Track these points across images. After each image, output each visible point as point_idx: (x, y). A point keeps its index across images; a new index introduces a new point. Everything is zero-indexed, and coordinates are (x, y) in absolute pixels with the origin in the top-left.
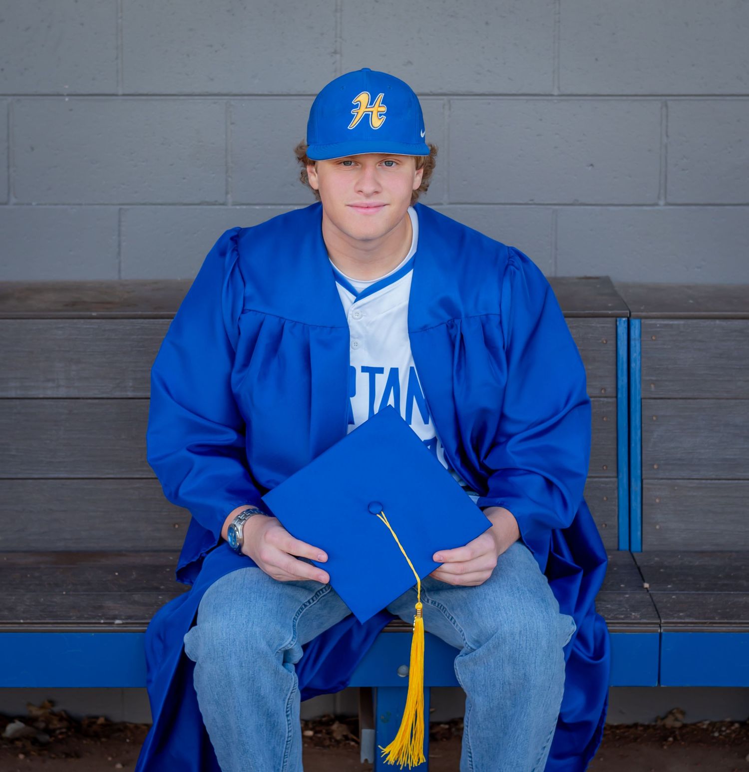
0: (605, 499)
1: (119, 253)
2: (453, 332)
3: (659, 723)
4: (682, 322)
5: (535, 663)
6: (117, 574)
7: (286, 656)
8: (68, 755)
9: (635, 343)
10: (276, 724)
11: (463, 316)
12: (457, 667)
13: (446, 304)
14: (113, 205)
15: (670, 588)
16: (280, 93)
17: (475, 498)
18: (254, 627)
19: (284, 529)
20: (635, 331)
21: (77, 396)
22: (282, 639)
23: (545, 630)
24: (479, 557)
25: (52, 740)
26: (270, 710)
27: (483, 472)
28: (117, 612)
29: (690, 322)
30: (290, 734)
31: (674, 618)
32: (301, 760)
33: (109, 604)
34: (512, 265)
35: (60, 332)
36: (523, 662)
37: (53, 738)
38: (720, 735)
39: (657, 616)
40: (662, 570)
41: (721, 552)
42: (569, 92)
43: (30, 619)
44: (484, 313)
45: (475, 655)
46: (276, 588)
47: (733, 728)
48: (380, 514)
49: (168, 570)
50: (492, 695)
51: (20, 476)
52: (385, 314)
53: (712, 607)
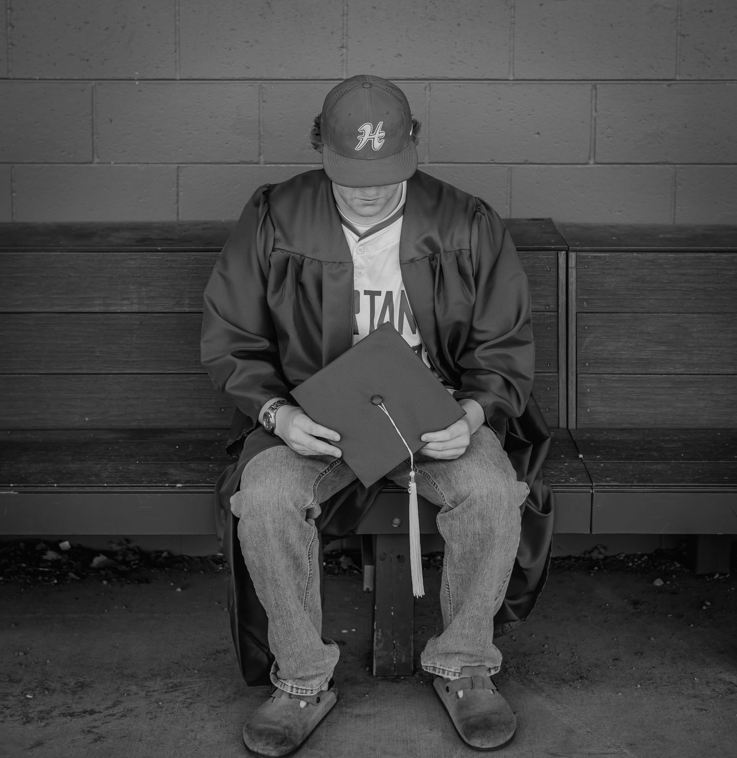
0: (548, 389)
1: (177, 201)
2: (434, 263)
3: (587, 556)
4: (608, 254)
5: (499, 519)
6: (177, 447)
7: (308, 513)
8: (140, 581)
9: (572, 271)
10: (300, 565)
11: (442, 251)
12: (439, 521)
13: (429, 242)
14: (173, 164)
15: (598, 458)
16: (300, 78)
17: (451, 391)
18: (284, 492)
19: (307, 416)
20: (572, 262)
21: (146, 311)
22: (306, 501)
23: (506, 494)
24: (456, 437)
25: (128, 569)
26: (296, 555)
27: (457, 370)
28: (178, 478)
29: (614, 254)
30: (311, 572)
31: (602, 482)
32: (319, 591)
33: (172, 471)
34: (479, 212)
35: (133, 262)
36: (490, 518)
37: (129, 568)
38: (633, 565)
39: (590, 480)
40: (592, 444)
41: (637, 429)
42: (521, 78)
43: (111, 483)
44: (458, 248)
45: (452, 513)
46: (300, 461)
47: (643, 559)
48: (380, 404)
49: (216, 444)
50: (465, 542)
51: (103, 372)
52: (382, 250)
53: (631, 473)
